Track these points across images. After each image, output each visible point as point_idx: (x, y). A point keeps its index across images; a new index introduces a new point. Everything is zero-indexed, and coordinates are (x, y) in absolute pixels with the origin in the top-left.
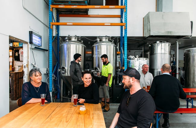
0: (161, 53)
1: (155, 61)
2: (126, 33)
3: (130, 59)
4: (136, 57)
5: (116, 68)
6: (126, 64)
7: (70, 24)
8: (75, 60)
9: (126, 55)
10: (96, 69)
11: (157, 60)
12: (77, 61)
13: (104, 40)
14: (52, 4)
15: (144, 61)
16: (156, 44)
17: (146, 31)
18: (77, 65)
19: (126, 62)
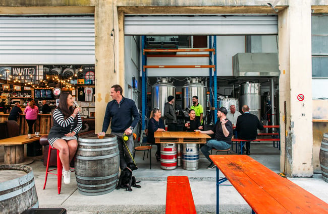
0: (251, 94)
1: (245, 101)
2: (215, 72)
3: (220, 99)
4: (225, 98)
5: (207, 109)
6: (216, 104)
7: (162, 67)
8: (169, 101)
9: (216, 96)
10: (187, 109)
11: (247, 101)
12: (170, 103)
13: (194, 81)
14: (145, 48)
15: (234, 102)
16: (246, 85)
17: (235, 71)
18: (171, 106)
19: (216, 103)
